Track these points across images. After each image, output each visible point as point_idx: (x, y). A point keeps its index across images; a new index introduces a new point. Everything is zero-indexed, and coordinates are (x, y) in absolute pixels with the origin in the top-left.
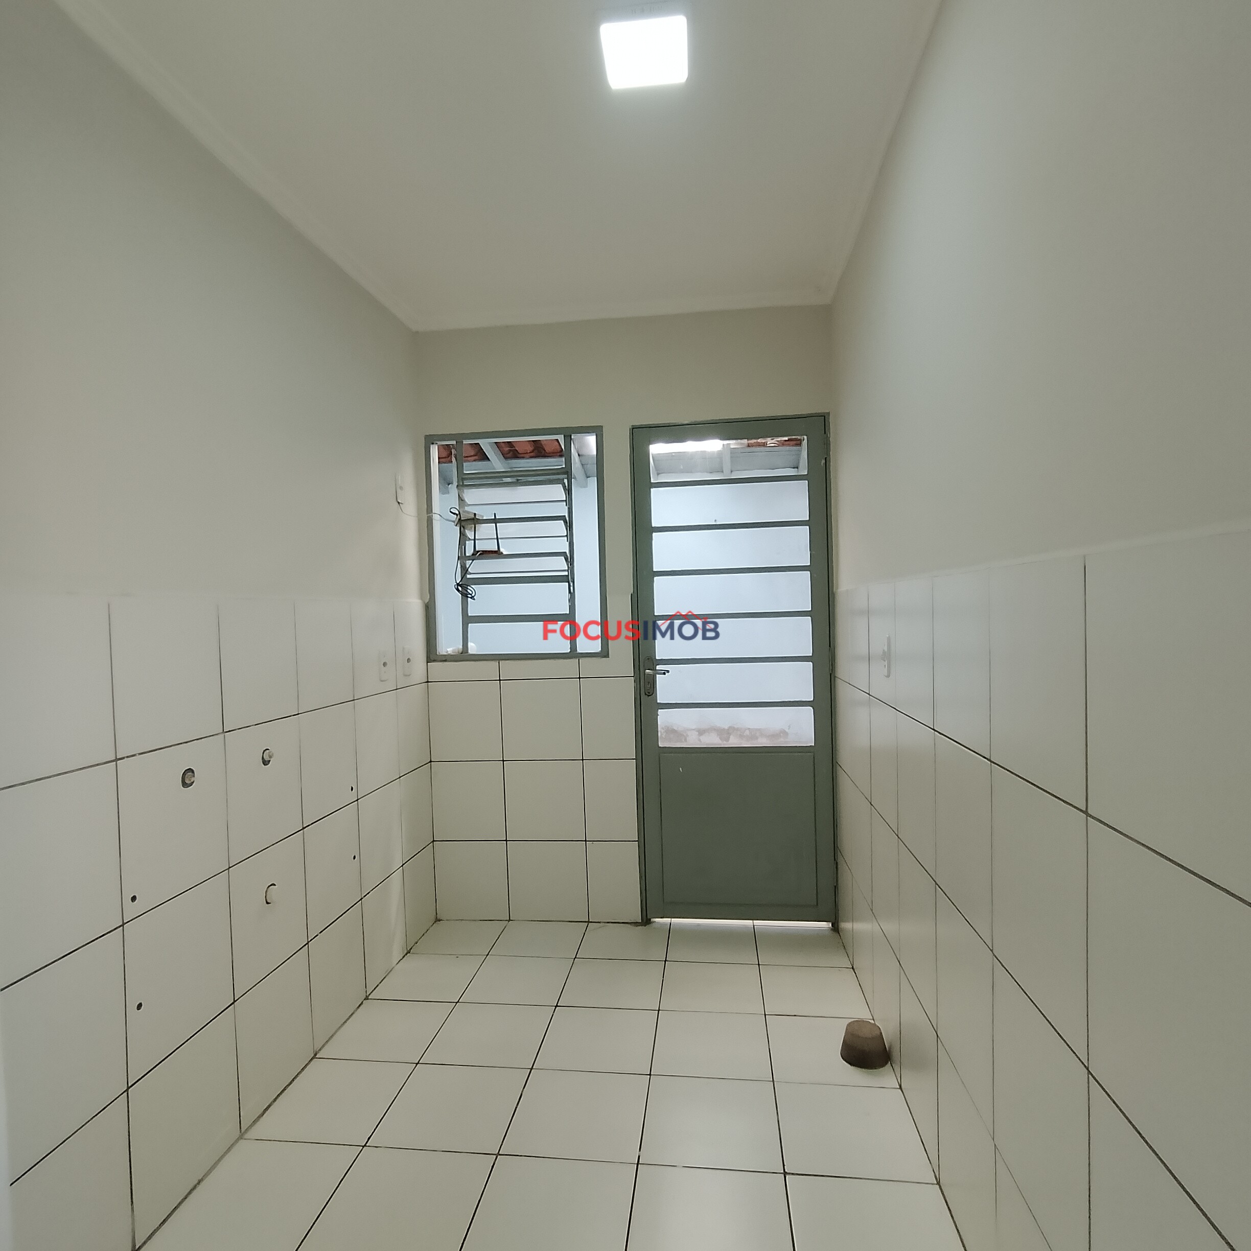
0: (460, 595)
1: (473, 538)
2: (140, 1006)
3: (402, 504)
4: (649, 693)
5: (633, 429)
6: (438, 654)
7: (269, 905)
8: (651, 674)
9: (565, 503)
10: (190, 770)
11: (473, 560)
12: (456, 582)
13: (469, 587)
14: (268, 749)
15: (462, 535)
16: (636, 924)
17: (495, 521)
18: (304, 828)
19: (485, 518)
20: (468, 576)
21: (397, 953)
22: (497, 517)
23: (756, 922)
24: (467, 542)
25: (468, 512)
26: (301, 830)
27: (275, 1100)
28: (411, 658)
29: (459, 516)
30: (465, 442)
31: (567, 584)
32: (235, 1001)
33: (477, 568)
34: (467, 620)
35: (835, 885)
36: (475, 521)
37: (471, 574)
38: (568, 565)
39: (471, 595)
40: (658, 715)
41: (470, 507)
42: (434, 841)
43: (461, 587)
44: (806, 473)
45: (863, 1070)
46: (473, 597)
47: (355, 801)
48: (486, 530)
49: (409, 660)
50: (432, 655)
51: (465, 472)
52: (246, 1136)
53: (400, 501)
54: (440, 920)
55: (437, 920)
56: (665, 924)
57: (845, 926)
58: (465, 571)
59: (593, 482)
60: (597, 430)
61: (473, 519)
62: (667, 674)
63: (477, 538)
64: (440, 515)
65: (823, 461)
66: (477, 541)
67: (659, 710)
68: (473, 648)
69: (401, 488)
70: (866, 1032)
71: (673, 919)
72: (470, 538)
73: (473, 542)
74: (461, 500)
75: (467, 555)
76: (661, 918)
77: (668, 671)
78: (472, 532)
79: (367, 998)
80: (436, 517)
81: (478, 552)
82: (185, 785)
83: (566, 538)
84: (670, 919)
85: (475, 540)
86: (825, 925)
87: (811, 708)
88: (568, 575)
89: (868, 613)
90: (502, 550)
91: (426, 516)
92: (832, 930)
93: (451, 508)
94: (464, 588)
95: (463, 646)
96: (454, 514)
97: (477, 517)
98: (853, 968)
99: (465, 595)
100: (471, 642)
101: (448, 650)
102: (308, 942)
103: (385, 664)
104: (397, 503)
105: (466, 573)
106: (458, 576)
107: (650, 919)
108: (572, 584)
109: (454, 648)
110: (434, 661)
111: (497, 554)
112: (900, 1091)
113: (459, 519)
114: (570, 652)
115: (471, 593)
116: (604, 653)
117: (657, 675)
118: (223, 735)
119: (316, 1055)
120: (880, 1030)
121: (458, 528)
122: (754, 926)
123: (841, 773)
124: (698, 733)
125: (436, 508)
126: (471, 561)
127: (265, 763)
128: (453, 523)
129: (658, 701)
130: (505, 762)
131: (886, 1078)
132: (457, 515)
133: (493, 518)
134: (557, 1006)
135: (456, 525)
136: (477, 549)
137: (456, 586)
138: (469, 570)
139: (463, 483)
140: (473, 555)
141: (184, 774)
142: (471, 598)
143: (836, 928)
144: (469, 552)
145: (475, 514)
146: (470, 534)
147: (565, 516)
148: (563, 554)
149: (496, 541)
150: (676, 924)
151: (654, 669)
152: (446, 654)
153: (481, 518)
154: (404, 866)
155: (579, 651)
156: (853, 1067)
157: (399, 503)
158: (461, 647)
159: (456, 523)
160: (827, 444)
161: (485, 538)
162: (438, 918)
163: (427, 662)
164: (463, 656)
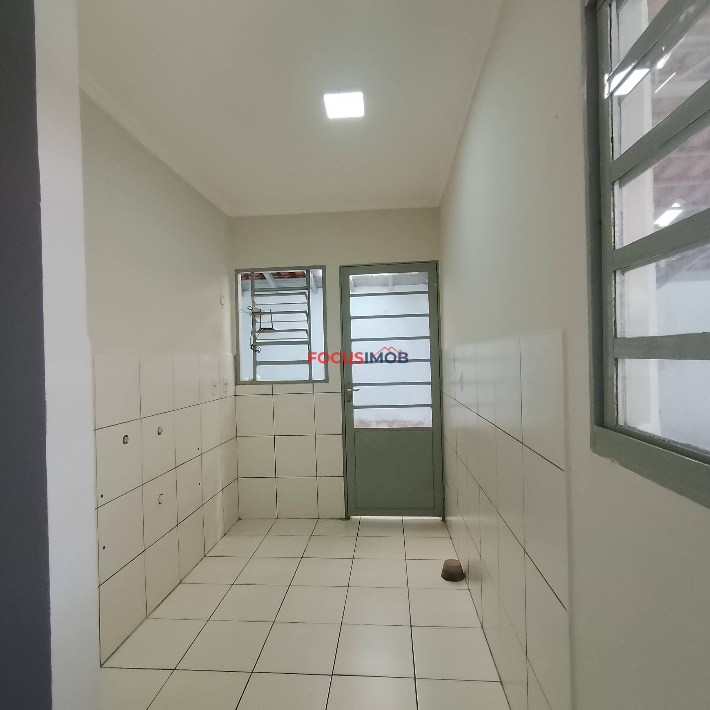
0: (252, 351)
1: (259, 321)
2: (104, 548)
3: (223, 304)
4: (349, 400)
5: (341, 267)
6: (241, 381)
7: (160, 504)
8: (350, 391)
9: (306, 304)
10: (126, 436)
11: (259, 333)
12: (251, 344)
13: (257, 347)
14: (160, 427)
15: (254, 320)
16: (342, 519)
17: (271, 313)
18: (176, 467)
19: (265, 312)
20: (257, 341)
21: (220, 534)
22: (272, 311)
23: (404, 518)
24: (256, 324)
25: (257, 309)
26: (175, 468)
27: (162, 602)
28: (227, 383)
29: (252, 310)
30: (255, 273)
31: (307, 345)
32: (144, 550)
33: (262, 337)
34: (256, 364)
35: (443, 497)
36: (260, 313)
37: (258, 340)
38: (308, 335)
39: (258, 350)
40: (354, 412)
41: (258, 306)
42: (238, 478)
43: (253, 346)
44: (427, 290)
45: (452, 582)
46: (259, 352)
47: (199, 455)
48: (266, 318)
49: (226, 384)
50: (237, 382)
51: (255, 288)
52: (149, 617)
53: (222, 303)
54: (241, 519)
55: (240, 519)
56: (357, 519)
57: (448, 518)
58: (255, 338)
59: (321, 291)
60: (323, 268)
61: (259, 312)
62: (358, 391)
63: (261, 321)
64: (242, 310)
65: (436, 284)
66: (261, 323)
67: (354, 409)
68: (259, 378)
69: (223, 297)
70: (454, 564)
71: (361, 517)
72: (258, 321)
73: (259, 323)
74: (253, 302)
75: (256, 330)
76: (356, 516)
77: (359, 390)
78: (259, 318)
79: (205, 556)
80: (240, 311)
81: (262, 329)
82: (124, 443)
83: (307, 322)
84: (360, 517)
85: (260, 322)
86: (438, 518)
87: (431, 408)
88: (308, 341)
89: (454, 360)
90: (274, 328)
91: (235, 310)
92: (442, 520)
93: (248, 307)
94: (254, 347)
95: (254, 377)
96: (250, 309)
97: (261, 311)
98: (451, 538)
99: (255, 351)
100: (258, 375)
101: (246, 379)
102: (178, 525)
103: (215, 386)
104: (221, 304)
105: (256, 340)
106: (252, 342)
107: (350, 517)
108: (310, 345)
109: (249, 378)
110: (239, 385)
111: (271, 330)
112: (468, 591)
113: (252, 312)
114: (309, 380)
115: (258, 349)
116: (326, 381)
117: (353, 392)
118: (140, 420)
119: (181, 582)
120: (460, 563)
121: (252, 317)
122: (403, 519)
123: (445, 442)
124: (376, 423)
125: (240, 306)
126: (258, 333)
127: (159, 434)
128: (249, 314)
129: (354, 405)
130: (275, 437)
131: (463, 585)
132: (251, 310)
133: (270, 311)
134: (302, 558)
135: (251, 315)
136: (261, 327)
137: (251, 346)
138: (257, 338)
139: (254, 293)
140: (259, 330)
141: (124, 437)
142: (258, 352)
143: (444, 520)
144: (257, 328)
145: (260, 310)
146: (258, 320)
147: (306, 311)
148: (306, 330)
149: (271, 323)
150: (363, 519)
151: (351, 388)
152: (245, 381)
153: (264, 312)
154: (223, 490)
155: (313, 379)
156: (447, 581)
157: (222, 304)
158: (253, 377)
159: (251, 314)
160: (437, 277)
161: (265, 321)
162: (240, 518)
163: (235, 385)
164: (254, 382)
